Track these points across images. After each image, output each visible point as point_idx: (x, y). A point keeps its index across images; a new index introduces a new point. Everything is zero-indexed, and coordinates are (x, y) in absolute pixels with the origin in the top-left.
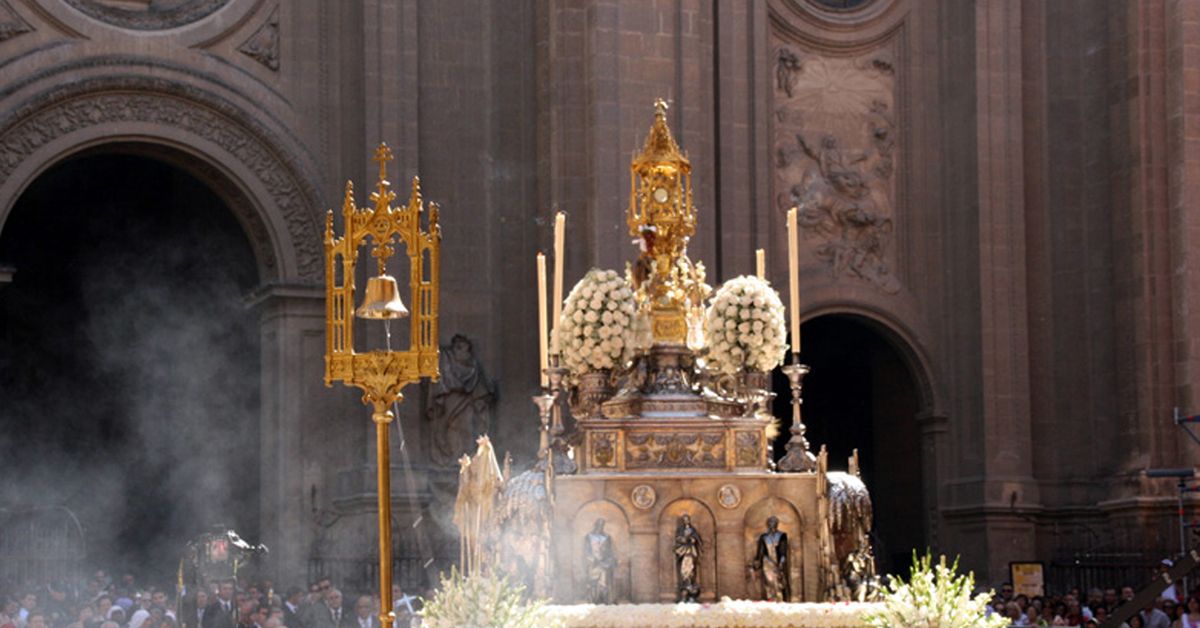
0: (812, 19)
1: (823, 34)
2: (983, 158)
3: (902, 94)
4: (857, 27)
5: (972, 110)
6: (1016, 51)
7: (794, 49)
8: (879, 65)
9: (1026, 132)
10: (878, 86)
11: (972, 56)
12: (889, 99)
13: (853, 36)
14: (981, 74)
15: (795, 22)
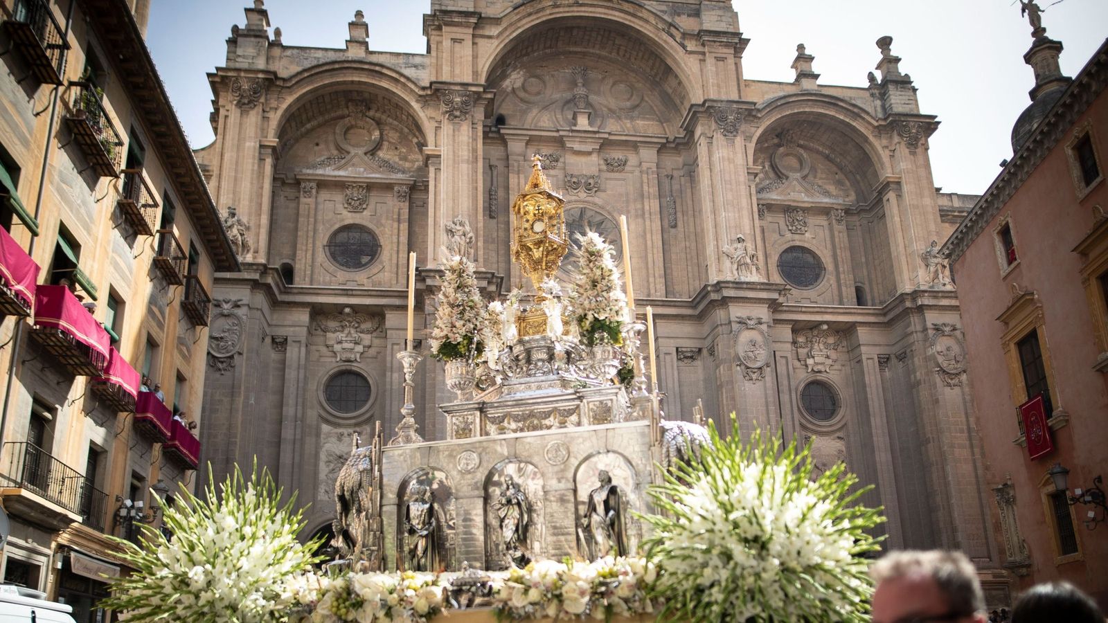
0: (814, 424)
1: (819, 429)
2: (879, 466)
3: (848, 448)
4: (831, 426)
5: (873, 452)
6: (886, 431)
7: (809, 434)
8: (839, 438)
9: (893, 457)
10: (839, 445)
11: (871, 434)
12: (844, 449)
13: (830, 429)
14: (875, 439)
15: (809, 426)
